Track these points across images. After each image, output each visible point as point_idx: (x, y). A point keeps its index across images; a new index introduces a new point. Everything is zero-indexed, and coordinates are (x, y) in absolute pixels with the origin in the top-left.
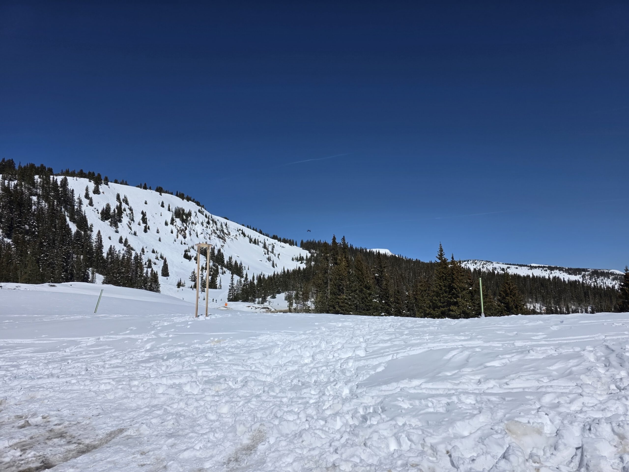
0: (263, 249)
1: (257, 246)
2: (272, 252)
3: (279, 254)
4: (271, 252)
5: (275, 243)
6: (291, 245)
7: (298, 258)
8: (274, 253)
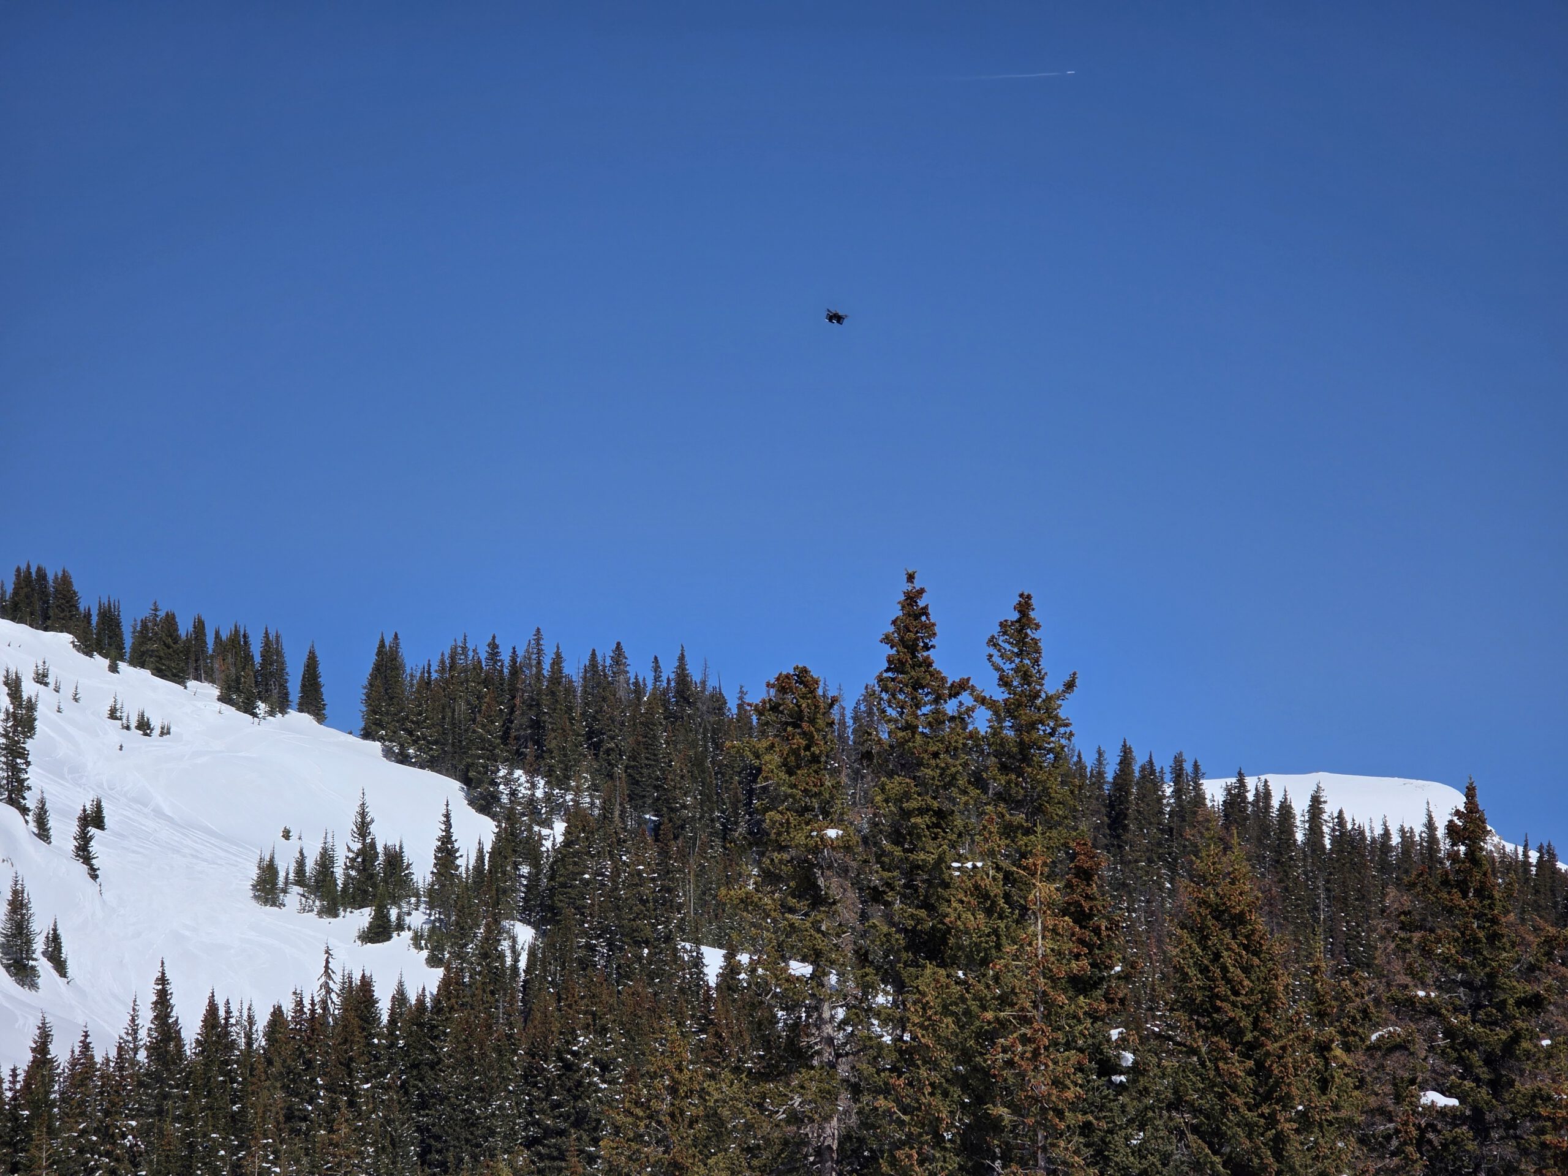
3: (93, 819)
5: (41, 678)
6: (248, 708)
7: (339, 872)
8: (31, 801)
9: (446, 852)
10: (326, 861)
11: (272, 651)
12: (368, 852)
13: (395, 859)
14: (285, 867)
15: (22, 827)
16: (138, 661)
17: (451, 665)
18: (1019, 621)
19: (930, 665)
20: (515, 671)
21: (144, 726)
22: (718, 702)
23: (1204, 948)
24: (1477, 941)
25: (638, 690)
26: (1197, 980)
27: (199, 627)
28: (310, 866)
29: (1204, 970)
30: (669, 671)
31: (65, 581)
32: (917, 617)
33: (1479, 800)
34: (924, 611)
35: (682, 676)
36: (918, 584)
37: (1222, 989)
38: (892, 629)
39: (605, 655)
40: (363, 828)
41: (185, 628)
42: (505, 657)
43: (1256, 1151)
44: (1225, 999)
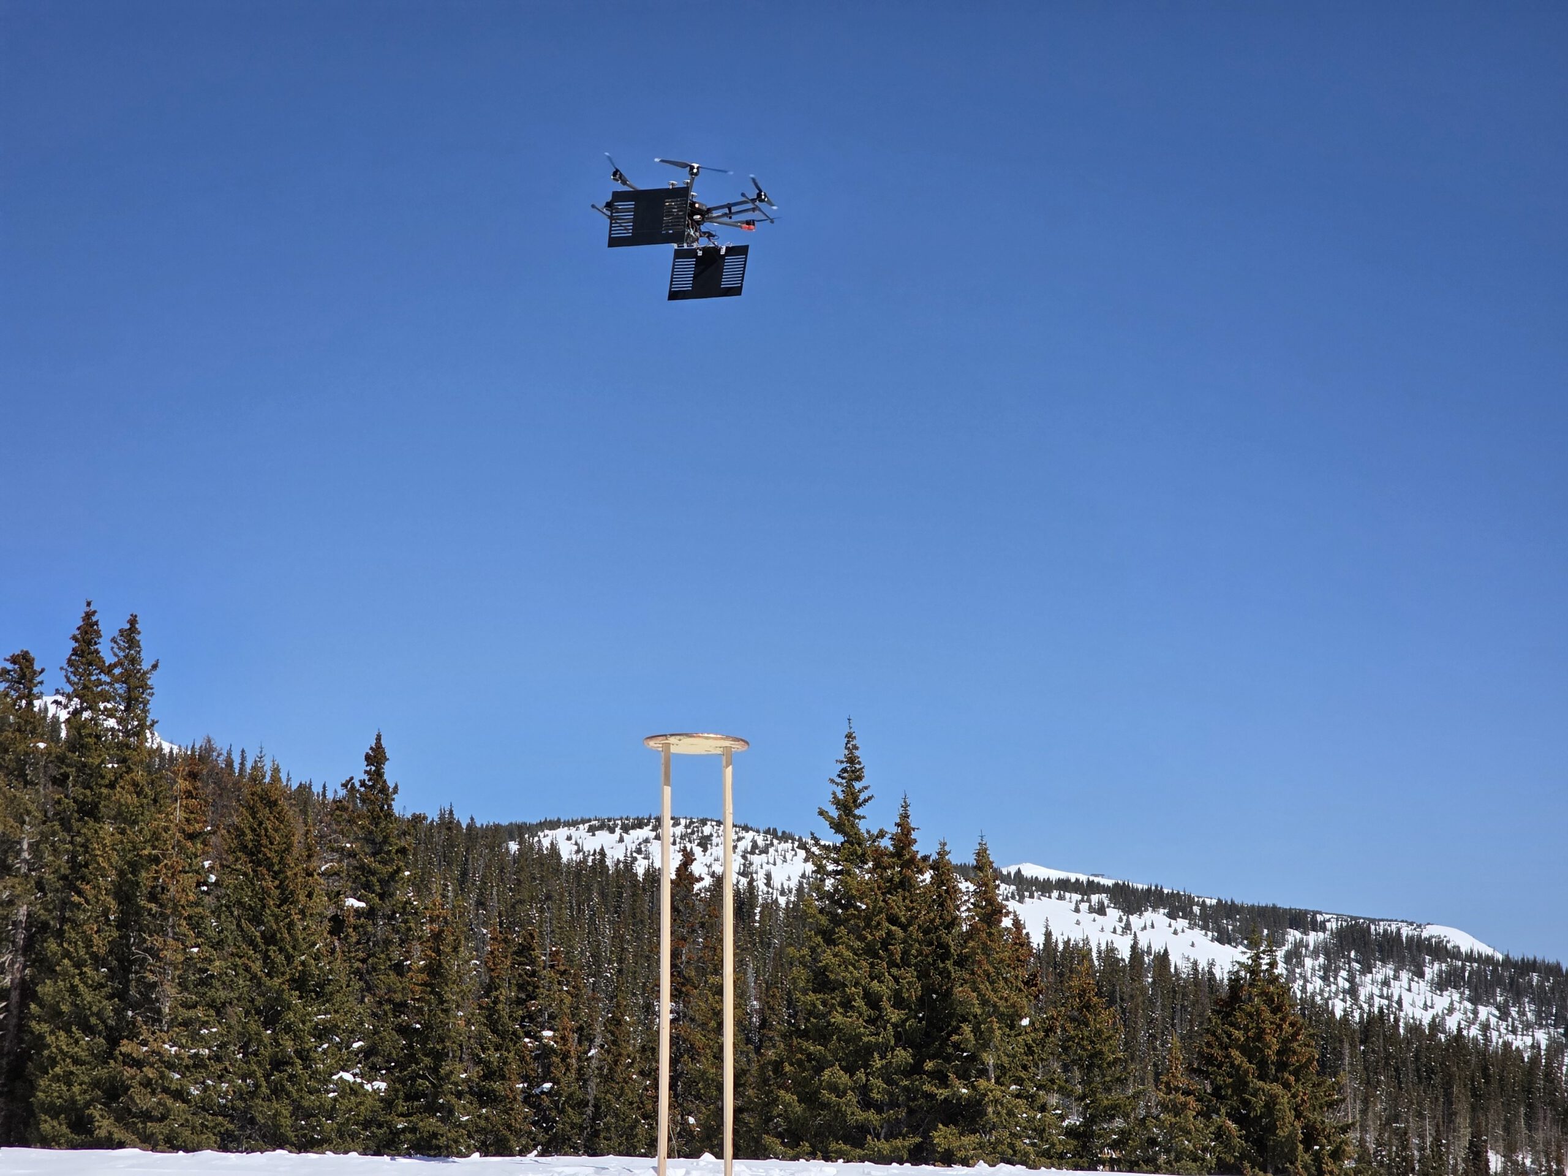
18: (130, 629)
19: (99, 653)
23: (254, 818)
24: (379, 817)
26: (250, 836)
29: (253, 830)
32: (92, 626)
33: (382, 742)
34: (96, 623)
36: (92, 608)
37: (264, 841)
38: (78, 632)
43: (279, 929)
44: (266, 847)
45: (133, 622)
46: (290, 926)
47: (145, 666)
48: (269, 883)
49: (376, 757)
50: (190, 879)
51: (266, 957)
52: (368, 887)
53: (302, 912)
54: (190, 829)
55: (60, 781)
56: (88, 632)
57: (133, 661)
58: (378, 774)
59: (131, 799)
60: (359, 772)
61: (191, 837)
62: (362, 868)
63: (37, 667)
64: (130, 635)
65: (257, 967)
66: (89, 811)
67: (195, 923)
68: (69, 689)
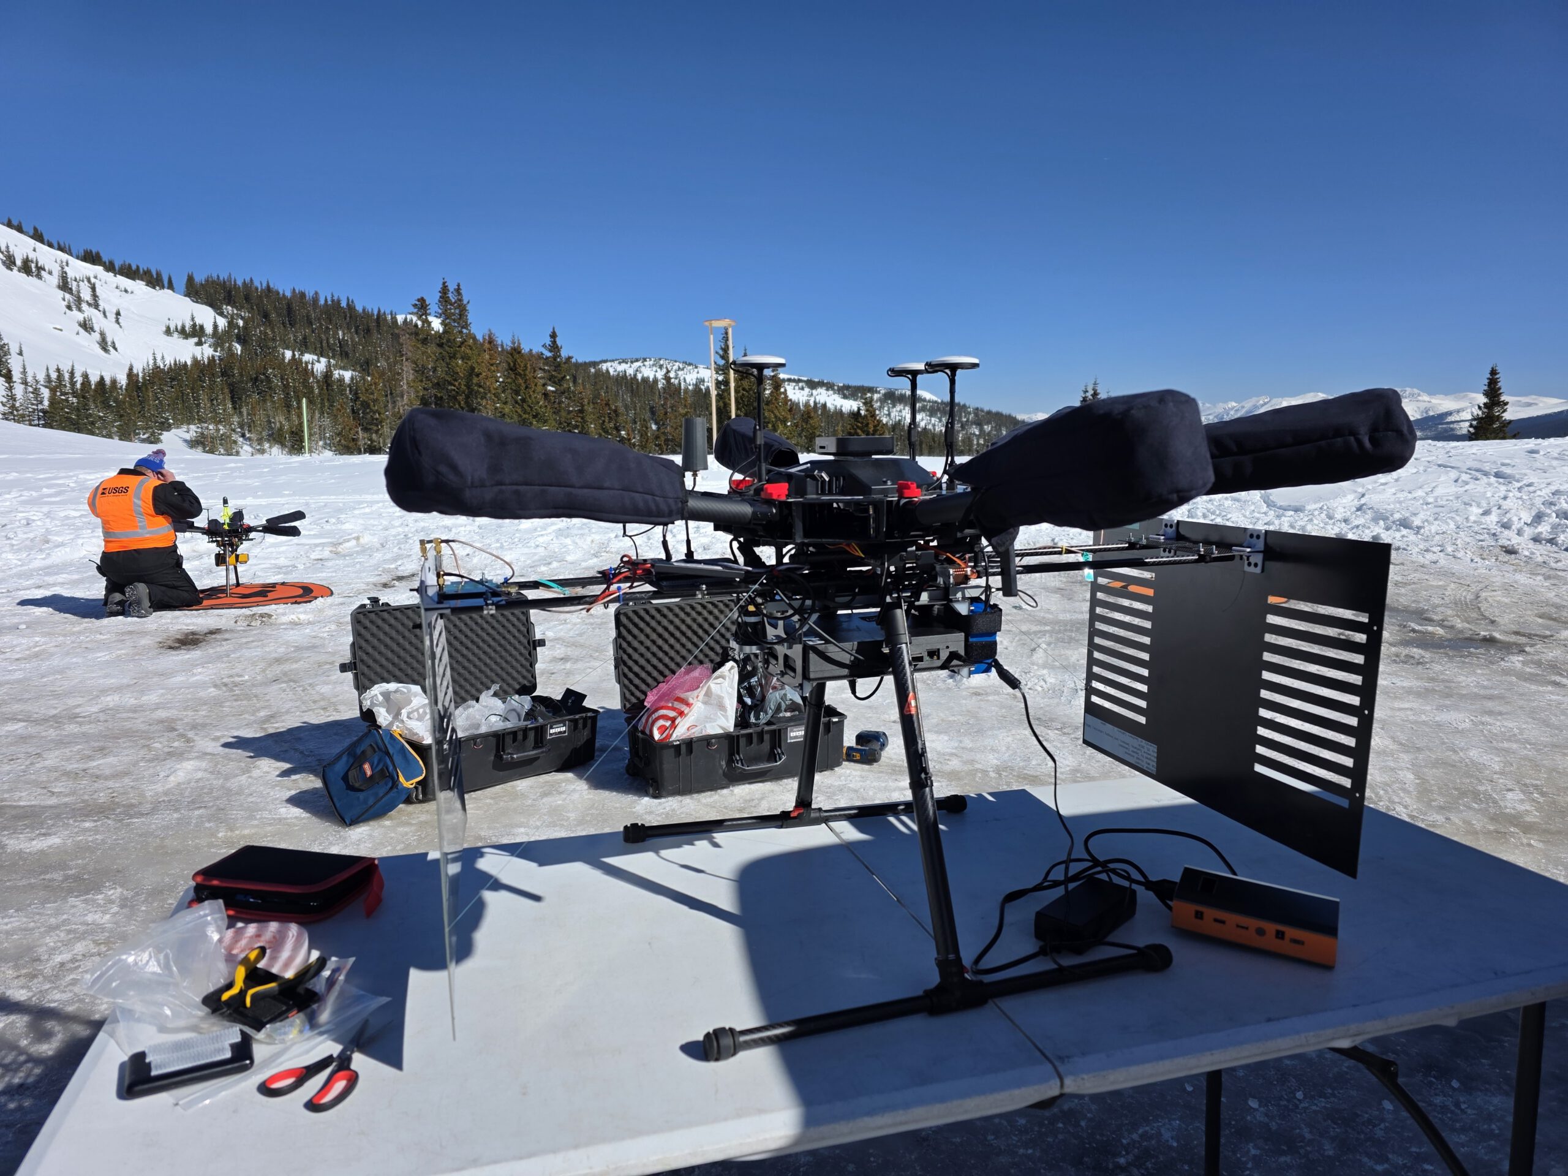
0: (61, 293)
1: (33, 280)
2: (96, 306)
3: (118, 314)
4: (89, 304)
5: (96, 277)
6: (154, 288)
7: (187, 329)
8: (101, 308)
9: (215, 326)
10: (183, 327)
11: (159, 274)
12: (194, 325)
13: (202, 327)
14: (172, 328)
15: (100, 315)
16: (122, 274)
17: (207, 281)
18: (459, 288)
19: (449, 298)
20: (224, 282)
21: (126, 291)
22: (278, 293)
23: (514, 360)
24: (556, 358)
25: (257, 289)
27: (138, 267)
28: (179, 328)
30: (265, 285)
31: (98, 254)
32: (445, 287)
33: (555, 330)
34: (447, 287)
35: (268, 286)
36: (444, 281)
39: (248, 280)
40: (193, 319)
41: (134, 267)
42: (221, 279)
43: (526, 397)
45: (459, 285)
46: (530, 396)
47: (465, 302)
48: (521, 381)
49: (553, 336)
50: (493, 380)
51: (523, 407)
52: (554, 382)
53: (534, 392)
54: (491, 362)
55: (441, 345)
56: (444, 290)
57: (460, 300)
58: (554, 342)
59: (469, 351)
60: (548, 341)
61: (492, 365)
62: (552, 375)
63: (427, 303)
64: (458, 290)
65: (519, 411)
66: (453, 357)
67: (496, 395)
68: (440, 311)
